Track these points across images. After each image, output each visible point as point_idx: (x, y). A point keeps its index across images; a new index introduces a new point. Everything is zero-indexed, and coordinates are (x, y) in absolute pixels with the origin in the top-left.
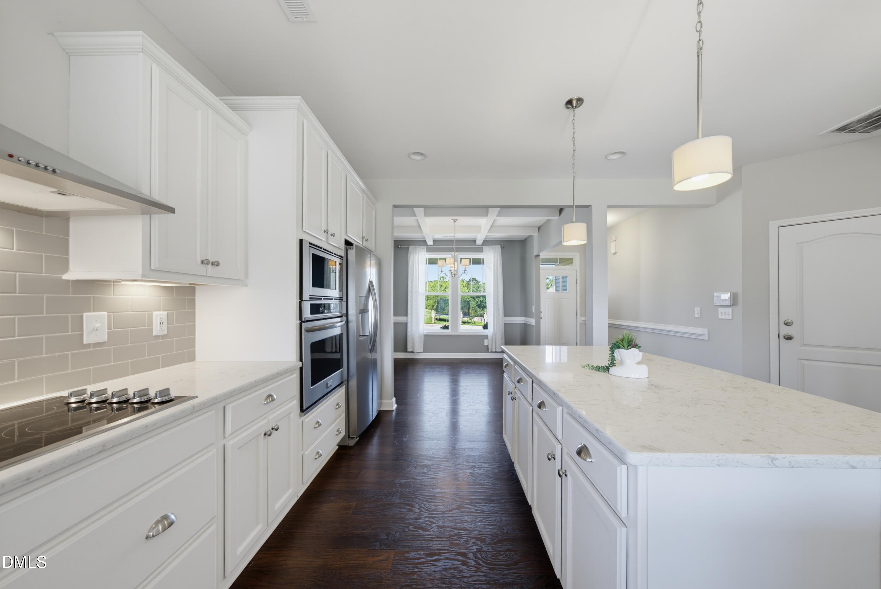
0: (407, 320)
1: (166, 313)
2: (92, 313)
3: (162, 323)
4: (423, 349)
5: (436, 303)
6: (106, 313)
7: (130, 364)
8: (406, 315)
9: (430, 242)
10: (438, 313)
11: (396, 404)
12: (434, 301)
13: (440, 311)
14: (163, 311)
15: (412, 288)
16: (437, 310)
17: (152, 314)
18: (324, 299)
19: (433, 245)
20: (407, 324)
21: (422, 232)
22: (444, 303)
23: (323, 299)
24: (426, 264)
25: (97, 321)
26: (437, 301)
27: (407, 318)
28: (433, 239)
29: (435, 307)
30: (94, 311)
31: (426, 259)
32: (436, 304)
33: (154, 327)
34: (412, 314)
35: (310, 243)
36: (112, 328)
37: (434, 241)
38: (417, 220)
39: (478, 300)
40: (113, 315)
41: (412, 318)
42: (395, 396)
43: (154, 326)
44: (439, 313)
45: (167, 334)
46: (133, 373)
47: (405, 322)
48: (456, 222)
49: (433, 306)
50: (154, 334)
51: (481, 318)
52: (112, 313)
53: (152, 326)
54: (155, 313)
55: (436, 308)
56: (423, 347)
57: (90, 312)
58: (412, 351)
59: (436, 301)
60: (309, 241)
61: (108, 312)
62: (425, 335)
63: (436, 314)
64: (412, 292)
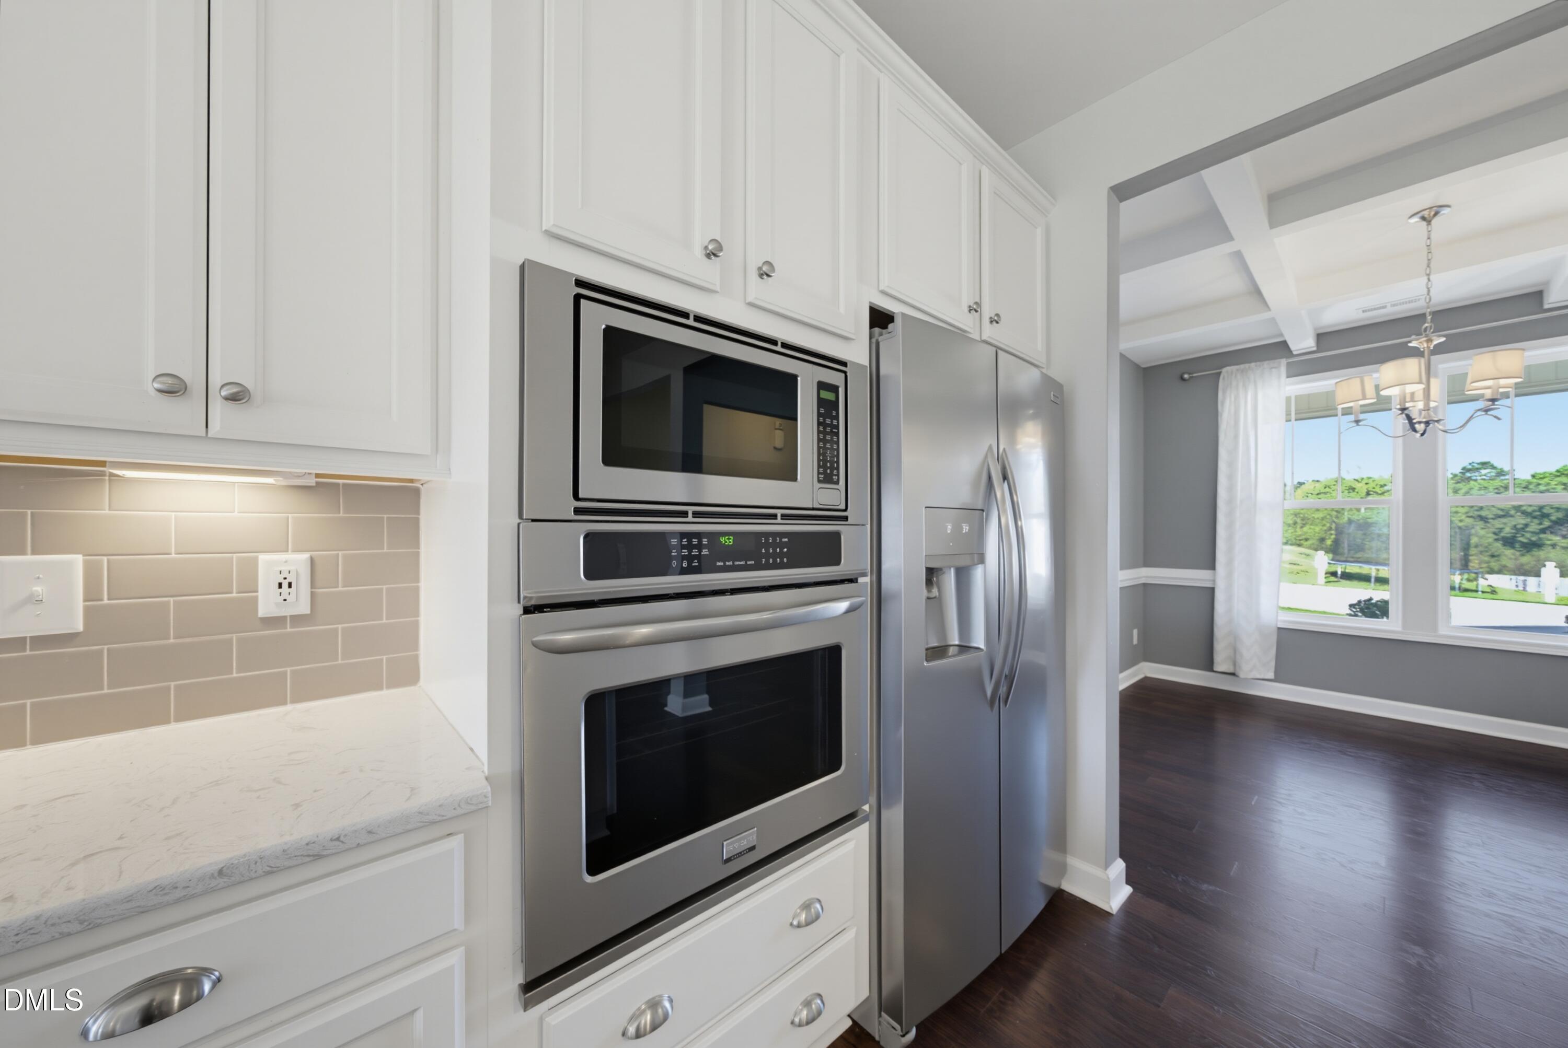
0: (1214, 581)
1: (305, 556)
2: (29, 558)
3: (285, 585)
4: (1273, 669)
5: (1333, 532)
6: (78, 559)
7: (172, 692)
8: (1212, 566)
9: (1303, 342)
10: (1338, 557)
11: (1128, 882)
12: (1325, 528)
13: (1346, 551)
14: (295, 551)
15: (1231, 488)
16: (1335, 550)
17: (255, 561)
18: (696, 514)
19: (1315, 349)
20: (1212, 590)
21: (1268, 308)
22: (1361, 532)
23: (690, 515)
24: (1288, 420)
25: (38, 578)
26: (1337, 529)
27: (1214, 575)
28: (1315, 329)
29: (1329, 542)
30: (34, 553)
31: (1288, 399)
32: (1331, 534)
33: (260, 594)
34: (1230, 562)
35: (580, 283)
36: (106, 597)
37: (1322, 337)
38: (1238, 256)
39: (1505, 524)
40: (108, 561)
41: (1230, 575)
42: (1122, 856)
43: (260, 588)
44: (1344, 559)
45: (308, 611)
46: (182, 717)
47: (1209, 585)
48: (1435, 222)
49: (1322, 540)
50: (261, 613)
51: (1522, 578)
52: (105, 558)
53: (257, 592)
54: (263, 558)
55: (1331, 545)
56: (1273, 663)
57: (22, 552)
58: (1231, 670)
59: (1330, 529)
60: (573, 275)
61: (84, 556)
62: (1279, 629)
63: (1332, 560)
64: (1231, 501)
